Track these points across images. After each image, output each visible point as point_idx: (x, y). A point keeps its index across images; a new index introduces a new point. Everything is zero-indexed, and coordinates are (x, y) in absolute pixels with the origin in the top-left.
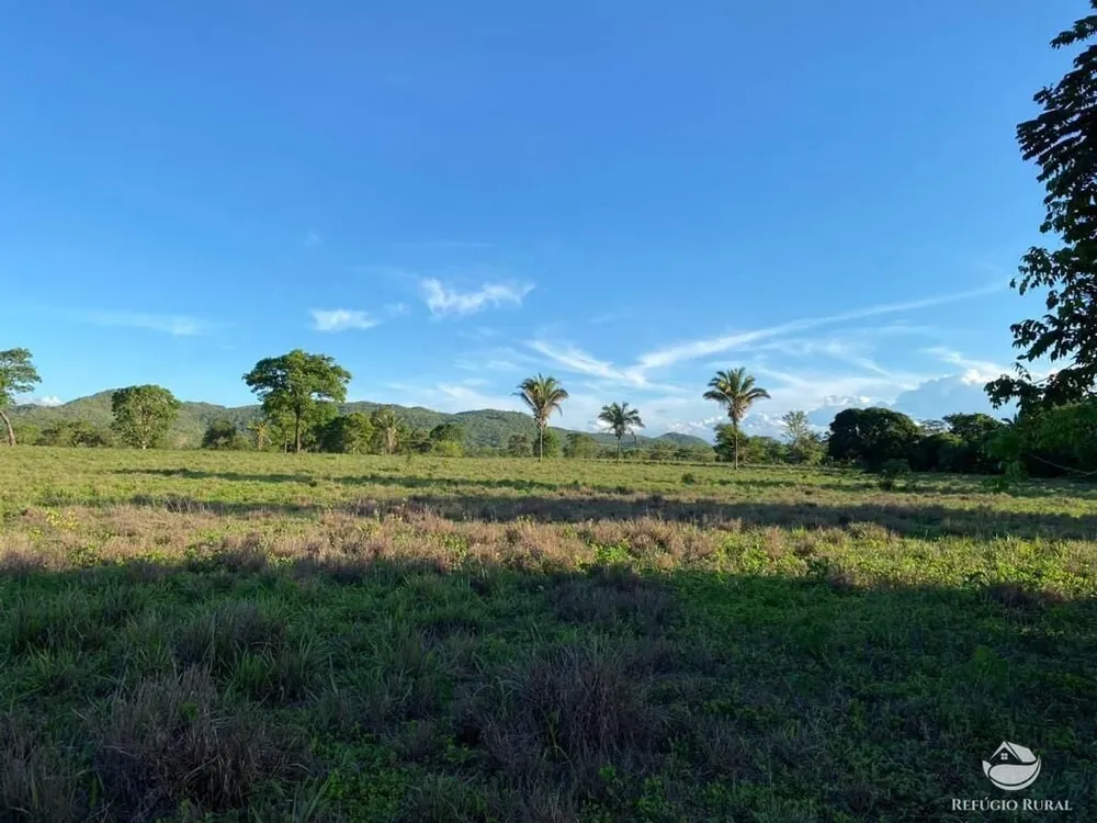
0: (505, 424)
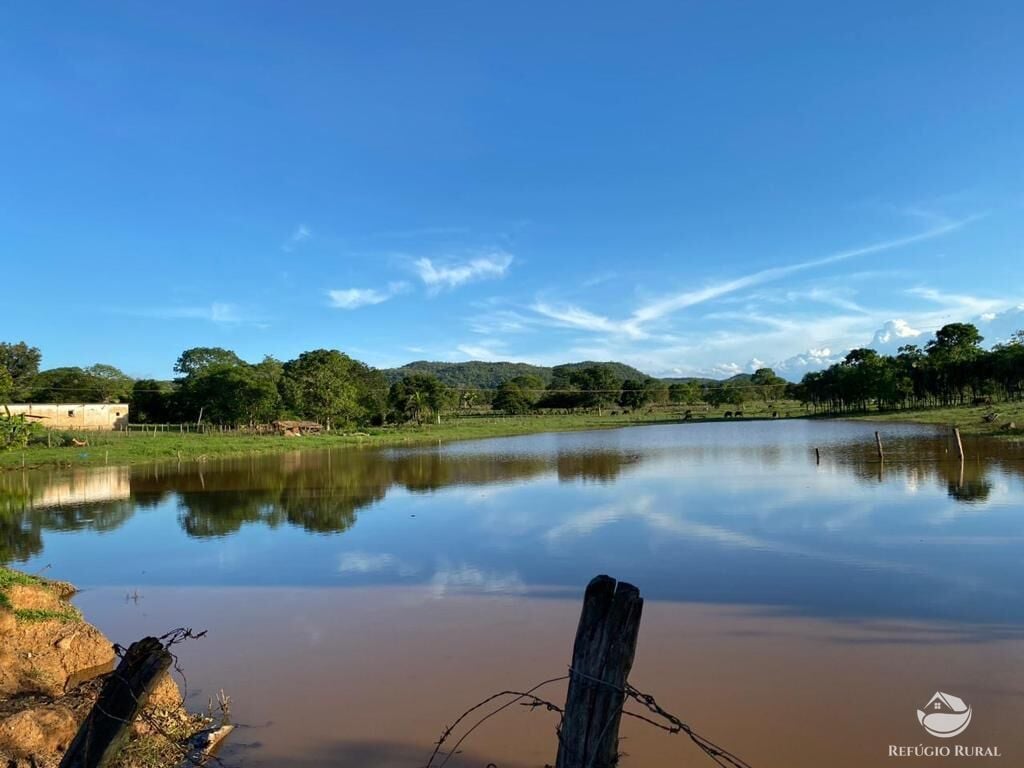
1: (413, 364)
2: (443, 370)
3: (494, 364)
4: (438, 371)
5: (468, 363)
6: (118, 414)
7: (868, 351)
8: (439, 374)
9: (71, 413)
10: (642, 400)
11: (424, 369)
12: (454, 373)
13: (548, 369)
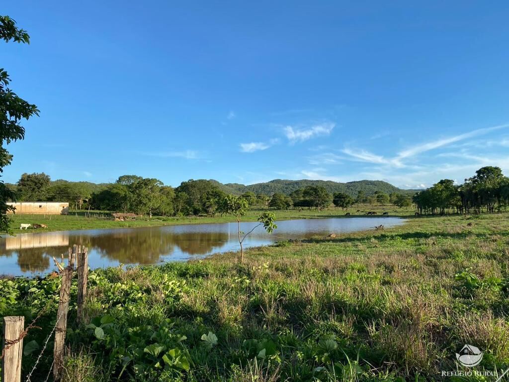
0: (376, 187)
1: (274, 181)
2: (288, 184)
3: (315, 181)
4: (286, 185)
5: (301, 181)
6: (63, 207)
7: (448, 181)
8: (286, 186)
9: (40, 206)
10: (347, 204)
11: (279, 183)
12: (294, 185)
13: (343, 184)
